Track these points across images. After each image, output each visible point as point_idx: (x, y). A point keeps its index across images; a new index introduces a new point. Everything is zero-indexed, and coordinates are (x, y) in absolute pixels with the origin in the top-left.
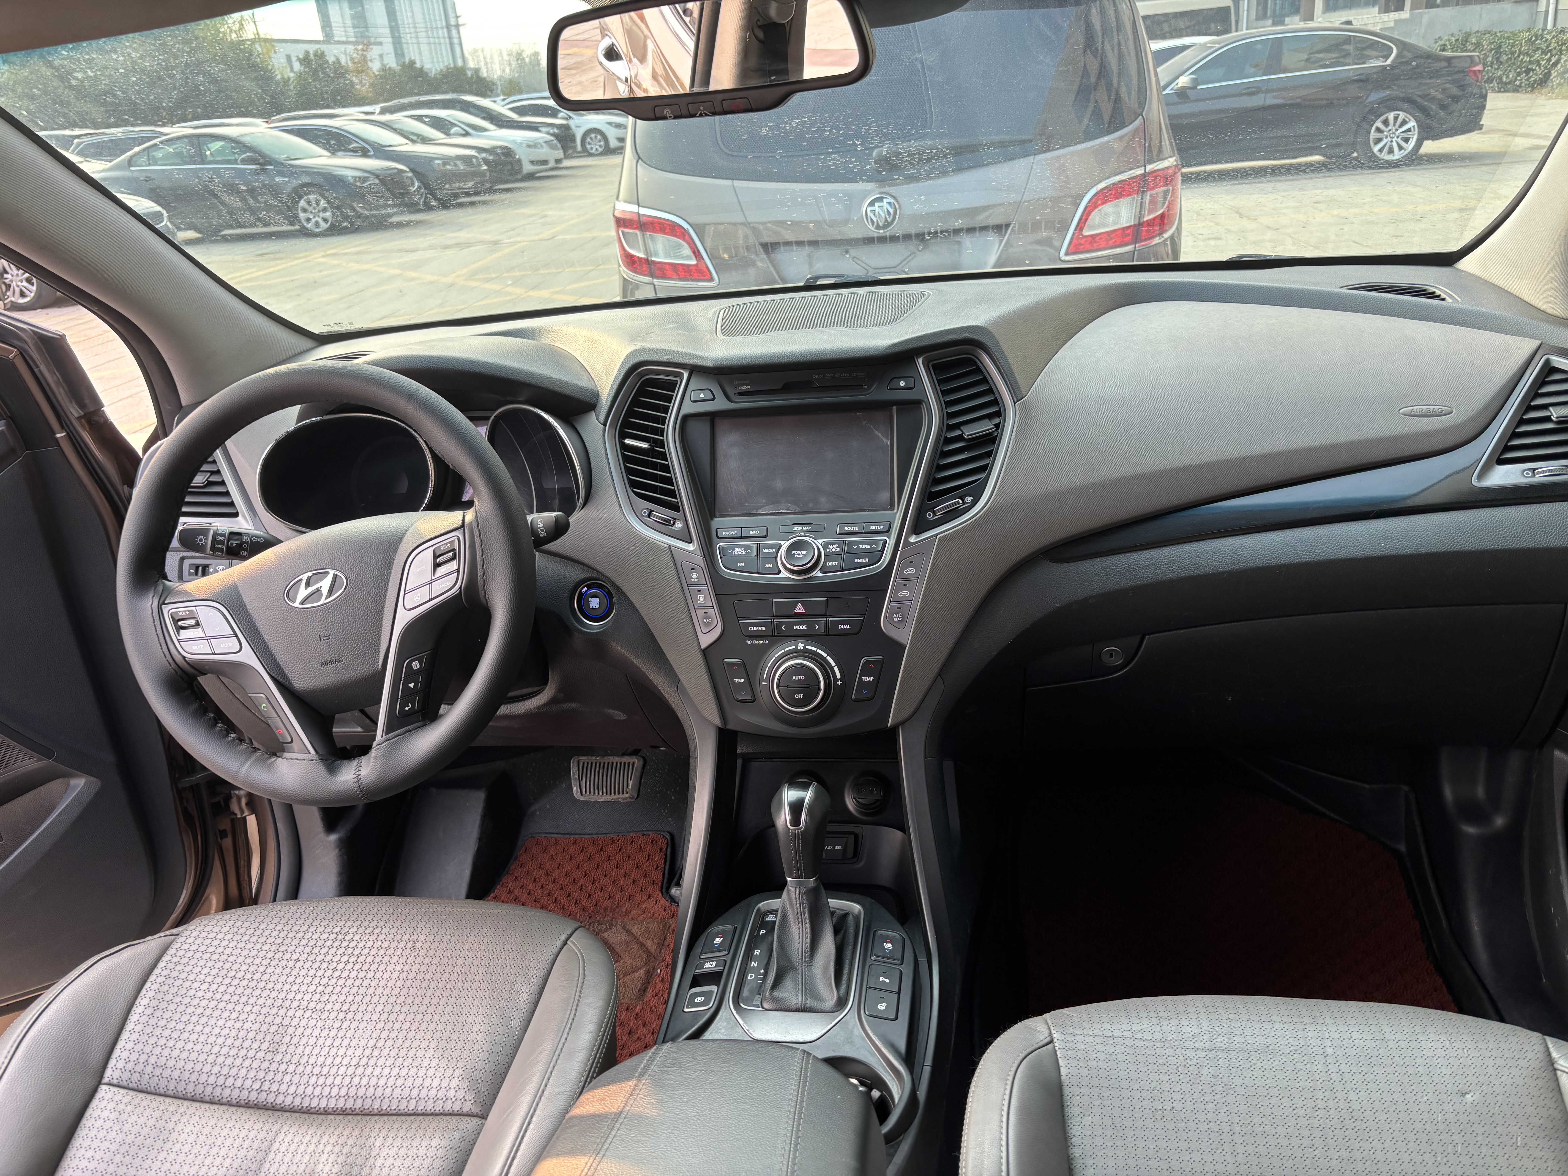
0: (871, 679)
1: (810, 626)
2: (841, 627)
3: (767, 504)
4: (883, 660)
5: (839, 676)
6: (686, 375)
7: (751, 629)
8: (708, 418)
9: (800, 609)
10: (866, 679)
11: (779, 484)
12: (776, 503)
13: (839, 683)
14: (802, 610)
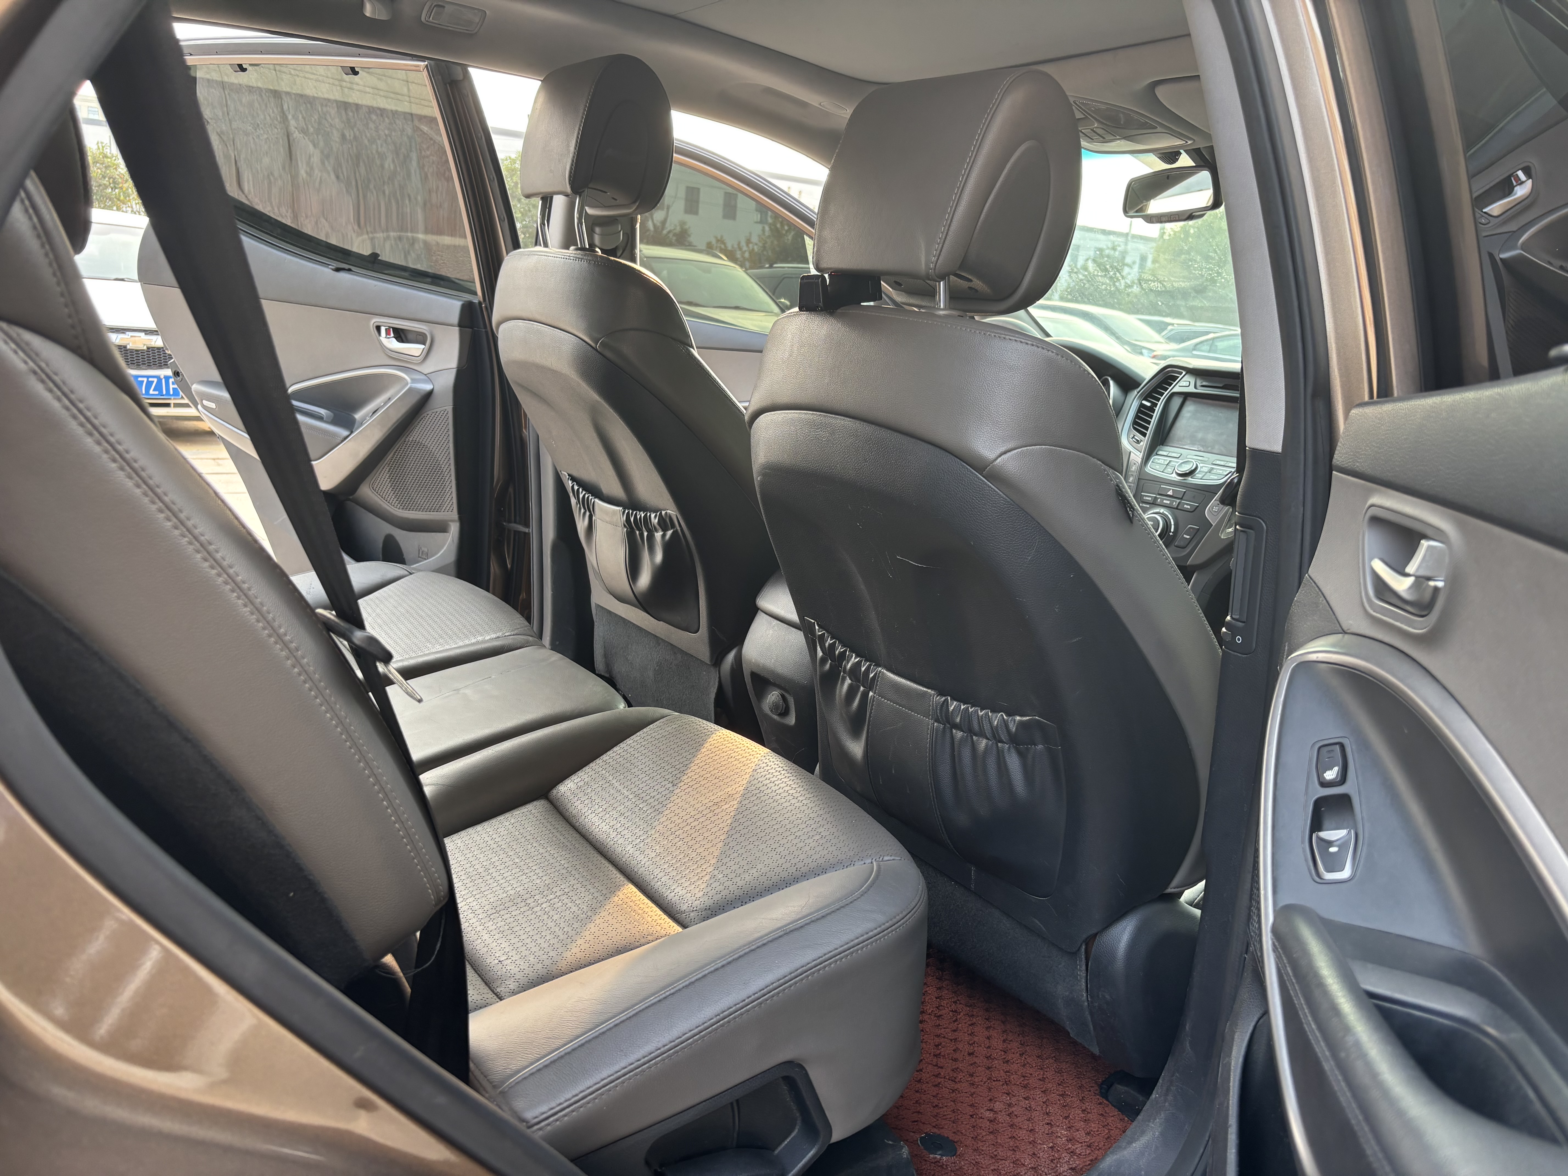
0: (1188, 537)
1: (1172, 502)
2: (1185, 506)
3: (1189, 444)
4: (1199, 529)
5: (1172, 530)
6: (1184, 373)
7: (1145, 498)
8: (1183, 396)
9: (1170, 493)
10: (1185, 536)
11: (1200, 435)
12: (1193, 444)
13: (1171, 534)
14: (1171, 494)
